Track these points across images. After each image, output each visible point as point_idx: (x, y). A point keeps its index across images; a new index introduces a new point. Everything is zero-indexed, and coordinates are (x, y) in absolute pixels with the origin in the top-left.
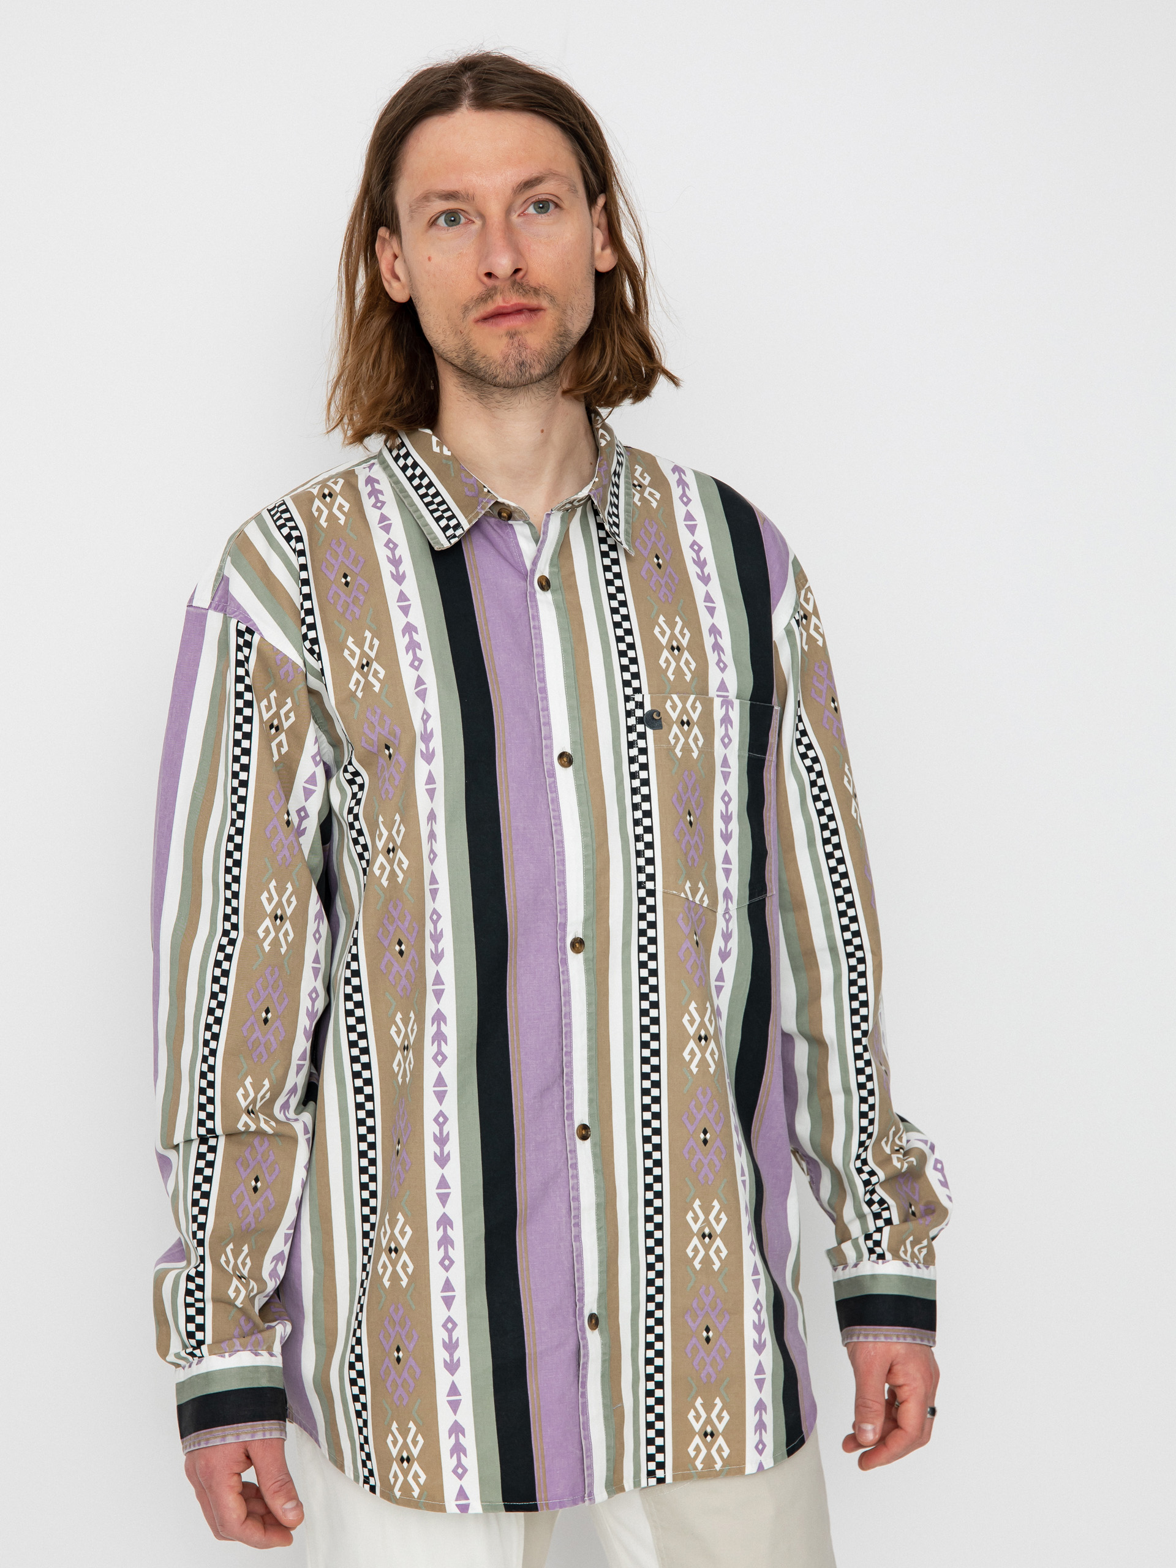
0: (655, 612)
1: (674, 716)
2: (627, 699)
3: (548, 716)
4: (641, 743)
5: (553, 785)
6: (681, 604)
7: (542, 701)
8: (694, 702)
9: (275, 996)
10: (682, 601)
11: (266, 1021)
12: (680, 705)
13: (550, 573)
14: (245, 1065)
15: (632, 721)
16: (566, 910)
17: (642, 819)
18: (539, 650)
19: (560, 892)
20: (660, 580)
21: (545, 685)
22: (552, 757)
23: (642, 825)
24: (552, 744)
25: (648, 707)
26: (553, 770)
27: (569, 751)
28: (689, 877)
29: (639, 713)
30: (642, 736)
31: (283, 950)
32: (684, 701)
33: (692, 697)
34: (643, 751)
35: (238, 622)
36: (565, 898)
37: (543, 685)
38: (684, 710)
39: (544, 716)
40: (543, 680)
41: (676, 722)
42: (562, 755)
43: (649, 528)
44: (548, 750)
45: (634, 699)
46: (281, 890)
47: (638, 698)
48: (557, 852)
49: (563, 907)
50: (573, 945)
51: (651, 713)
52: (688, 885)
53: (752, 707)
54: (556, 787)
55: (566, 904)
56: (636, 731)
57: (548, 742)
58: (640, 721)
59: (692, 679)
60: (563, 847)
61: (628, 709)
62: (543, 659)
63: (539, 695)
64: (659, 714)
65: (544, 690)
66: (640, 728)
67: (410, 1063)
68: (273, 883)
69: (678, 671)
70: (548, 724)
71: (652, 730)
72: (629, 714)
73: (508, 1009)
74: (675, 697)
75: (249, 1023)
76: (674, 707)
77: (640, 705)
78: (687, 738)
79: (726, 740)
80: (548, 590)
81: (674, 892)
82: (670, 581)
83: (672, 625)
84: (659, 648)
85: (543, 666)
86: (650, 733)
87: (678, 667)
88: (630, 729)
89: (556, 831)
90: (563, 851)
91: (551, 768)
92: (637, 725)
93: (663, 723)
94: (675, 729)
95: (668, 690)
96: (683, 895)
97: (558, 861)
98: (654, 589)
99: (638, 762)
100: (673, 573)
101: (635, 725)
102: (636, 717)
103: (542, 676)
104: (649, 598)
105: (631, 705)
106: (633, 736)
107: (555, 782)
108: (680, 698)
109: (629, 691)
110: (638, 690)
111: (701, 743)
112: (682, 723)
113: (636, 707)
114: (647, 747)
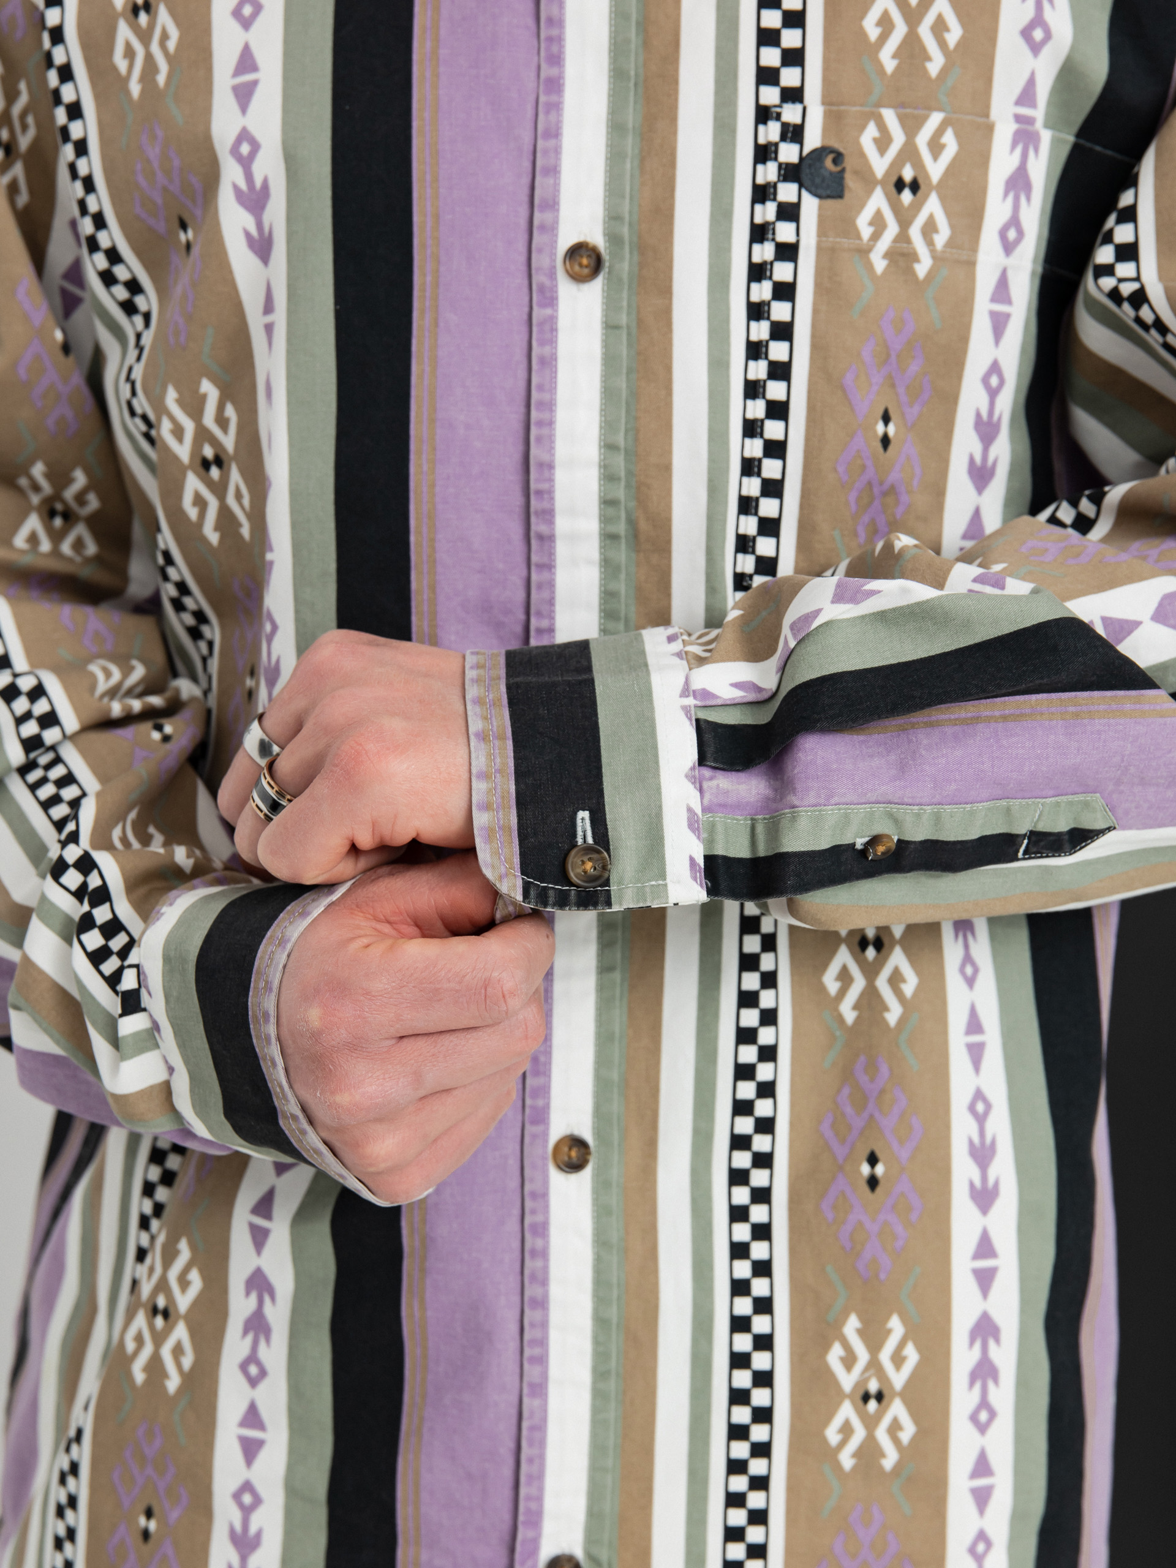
1: (880, 165)
2: (763, 114)
3: (558, 151)
4: (785, 232)
5: (547, 328)
8: (939, 132)
12: (898, 138)
15: (769, 172)
17: (762, 421)
21: (562, 73)
22: (553, 255)
23: (762, 436)
24: (556, 222)
25: (813, 139)
26: (554, 289)
27: (598, 239)
29: (789, 153)
30: (789, 212)
32: (911, 126)
33: (936, 119)
34: (788, 252)
37: (554, 73)
38: (909, 152)
39: (545, 152)
40: (557, 61)
41: (882, 182)
42: (577, 251)
44: (546, 238)
45: (778, 117)
47: (791, 114)
51: (819, 154)
54: (554, 331)
56: (774, 199)
57: (548, 216)
58: (790, 173)
59: (946, 70)
61: (763, 140)
62: (561, 6)
63: (542, 98)
64: (838, 158)
65: (557, 87)
66: (788, 192)
69: (913, 50)
70: (554, 171)
71: (816, 200)
72: (764, 154)
74: (889, 116)
76: (883, 143)
77: (794, 133)
78: (904, 223)
79: (1012, 234)
86: (810, 205)
87: (913, 37)
88: (761, 193)
89: (538, 440)
91: (548, 284)
92: (780, 186)
93: (849, 184)
94: (878, 201)
95: (874, 97)
99: (770, 278)
101: (776, 184)
102: (780, 164)
103: (555, 49)
105: (771, 132)
106: (767, 212)
107: (553, 319)
108: (902, 120)
109: (770, 95)
110: (793, 95)
111: (941, 239)
112: (900, 185)
113: (783, 138)
114: (798, 241)
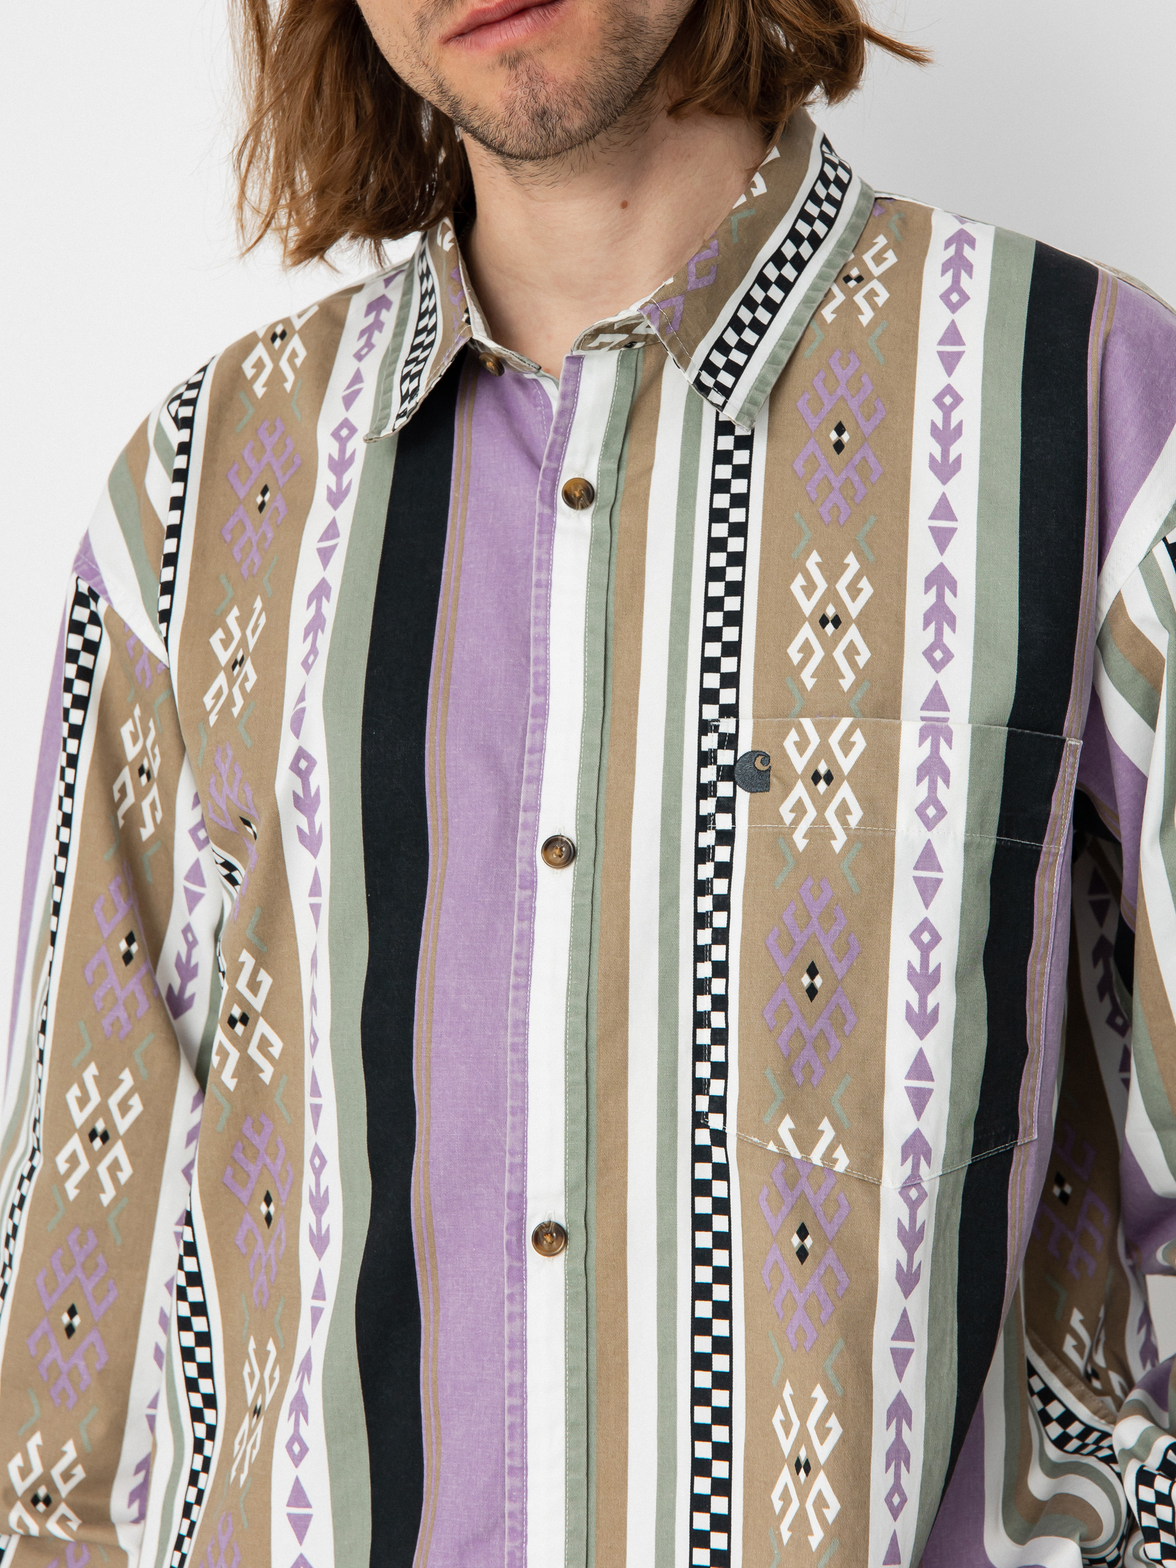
0: (803, 544)
1: (800, 763)
2: (705, 727)
3: (541, 763)
4: (723, 821)
5: (527, 905)
6: (867, 528)
7: (533, 732)
8: (849, 732)
9: (89, 1286)
10: (872, 519)
11: (70, 1330)
12: (815, 740)
13: (601, 474)
14: (37, 1411)
15: (709, 774)
16: (523, 1165)
17: (710, 979)
18: (540, 629)
19: (513, 1128)
20: (831, 476)
21: (546, 700)
22: (533, 846)
23: (710, 993)
24: (537, 820)
25: (745, 745)
26: (534, 872)
27: (570, 833)
28: (790, 1107)
29: (725, 757)
30: (727, 805)
31: (106, 1198)
32: (825, 732)
33: (845, 723)
34: (726, 838)
35: (78, 578)
36: (523, 1140)
37: (541, 699)
38: (824, 750)
39: (531, 764)
40: (543, 691)
41: (802, 777)
42: (551, 843)
43: (838, 370)
44: (528, 833)
45: (717, 728)
46: (107, 1084)
47: (727, 726)
48: (512, 1045)
49: (518, 1159)
50: (537, 1238)
51: (752, 755)
52: (786, 1125)
53: (1012, 741)
54: (532, 909)
55: (524, 1154)
56: (715, 796)
57: (530, 815)
58: (727, 773)
59: (856, 685)
60: (525, 1035)
61: (704, 748)
62: (546, 648)
63: (530, 721)
64: (766, 758)
65: (542, 712)
66: (725, 789)
67: (254, 1446)
68: (92, 1070)
69: (828, 671)
70: (537, 780)
71: (748, 794)
72: (705, 758)
73: (422, 1360)
74: (807, 723)
75: (39, 1333)
76: (801, 747)
77: (729, 741)
78: (821, 809)
79: (931, 812)
80: (583, 507)
81: (756, 1140)
82: (857, 478)
83: (832, 572)
84: (795, 618)
85: (546, 662)
86: (743, 798)
87: (829, 660)
88: (704, 791)
89: (515, 1000)
90: (525, 1043)
91: (529, 869)
92: (719, 784)
93: (773, 780)
94: (800, 791)
95: (797, 708)
96: (772, 1147)
97: (512, 1063)
98: (813, 496)
99: (713, 860)
100: (872, 459)
101: (715, 783)
102: (719, 768)
103: (541, 681)
104: (797, 515)
105: (710, 741)
106: (708, 806)
107: (532, 898)
108: (816, 725)
109: (711, 712)
110: (730, 711)
111: (854, 820)
112: (816, 777)
113: (721, 746)
114: (734, 828)
